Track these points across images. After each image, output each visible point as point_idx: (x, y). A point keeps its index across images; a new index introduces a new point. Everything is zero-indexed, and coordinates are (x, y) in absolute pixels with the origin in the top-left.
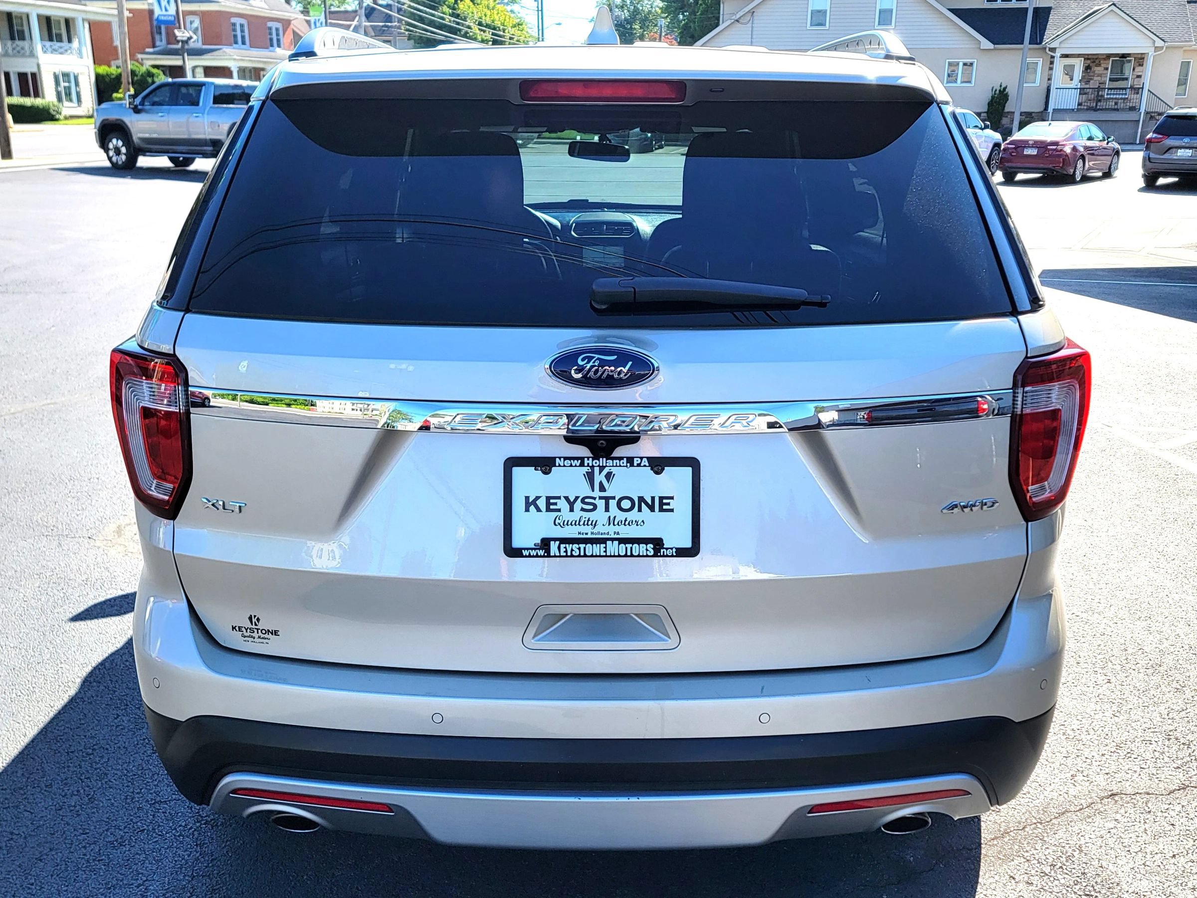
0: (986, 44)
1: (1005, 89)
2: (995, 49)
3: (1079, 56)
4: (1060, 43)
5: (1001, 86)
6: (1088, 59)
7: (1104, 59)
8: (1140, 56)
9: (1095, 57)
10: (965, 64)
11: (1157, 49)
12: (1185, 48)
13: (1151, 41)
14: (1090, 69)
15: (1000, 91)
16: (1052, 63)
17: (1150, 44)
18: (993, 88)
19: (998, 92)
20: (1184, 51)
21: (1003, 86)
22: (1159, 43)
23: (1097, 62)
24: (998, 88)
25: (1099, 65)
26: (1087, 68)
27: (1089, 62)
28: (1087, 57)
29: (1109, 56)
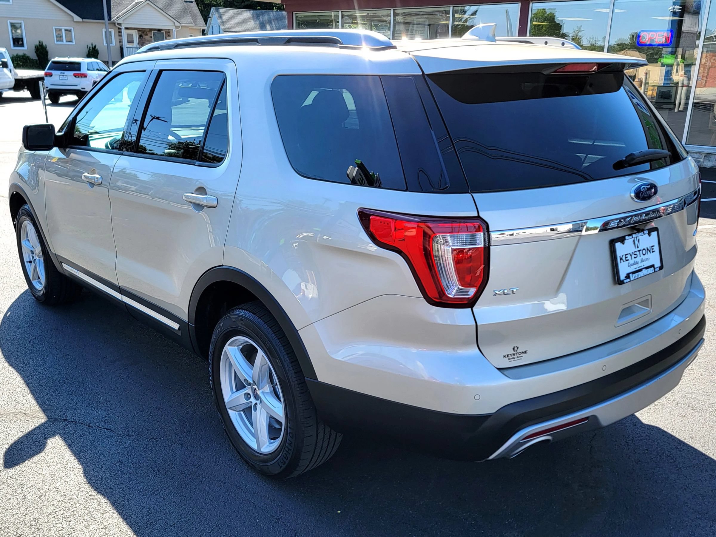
0: (77, 18)
1: (95, 46)
2: (83, 22)
3: (134, 29)
4: (123, 20)
5: (92, 45)
6: (140, 31)
7: (149, 31)
8: (167, 31)
9: (143, 30)
10: (66, 30)
11: (177, 27)
12: (190, 28)
13: (173, 23)
14: (142, 37)
15: (92, 48)
16: (120, 32)
17: (173, 24)
18: (87, 46)
19: (91, 48)
20: (190, 29)
21: (94, 45)
22: (177, 24)
23: (145, 33)
24: (91, 46)
25: (147, 35)
26: (140, 36)
27: (140, 32)
28: (139, 30)
29: (151, 30)
